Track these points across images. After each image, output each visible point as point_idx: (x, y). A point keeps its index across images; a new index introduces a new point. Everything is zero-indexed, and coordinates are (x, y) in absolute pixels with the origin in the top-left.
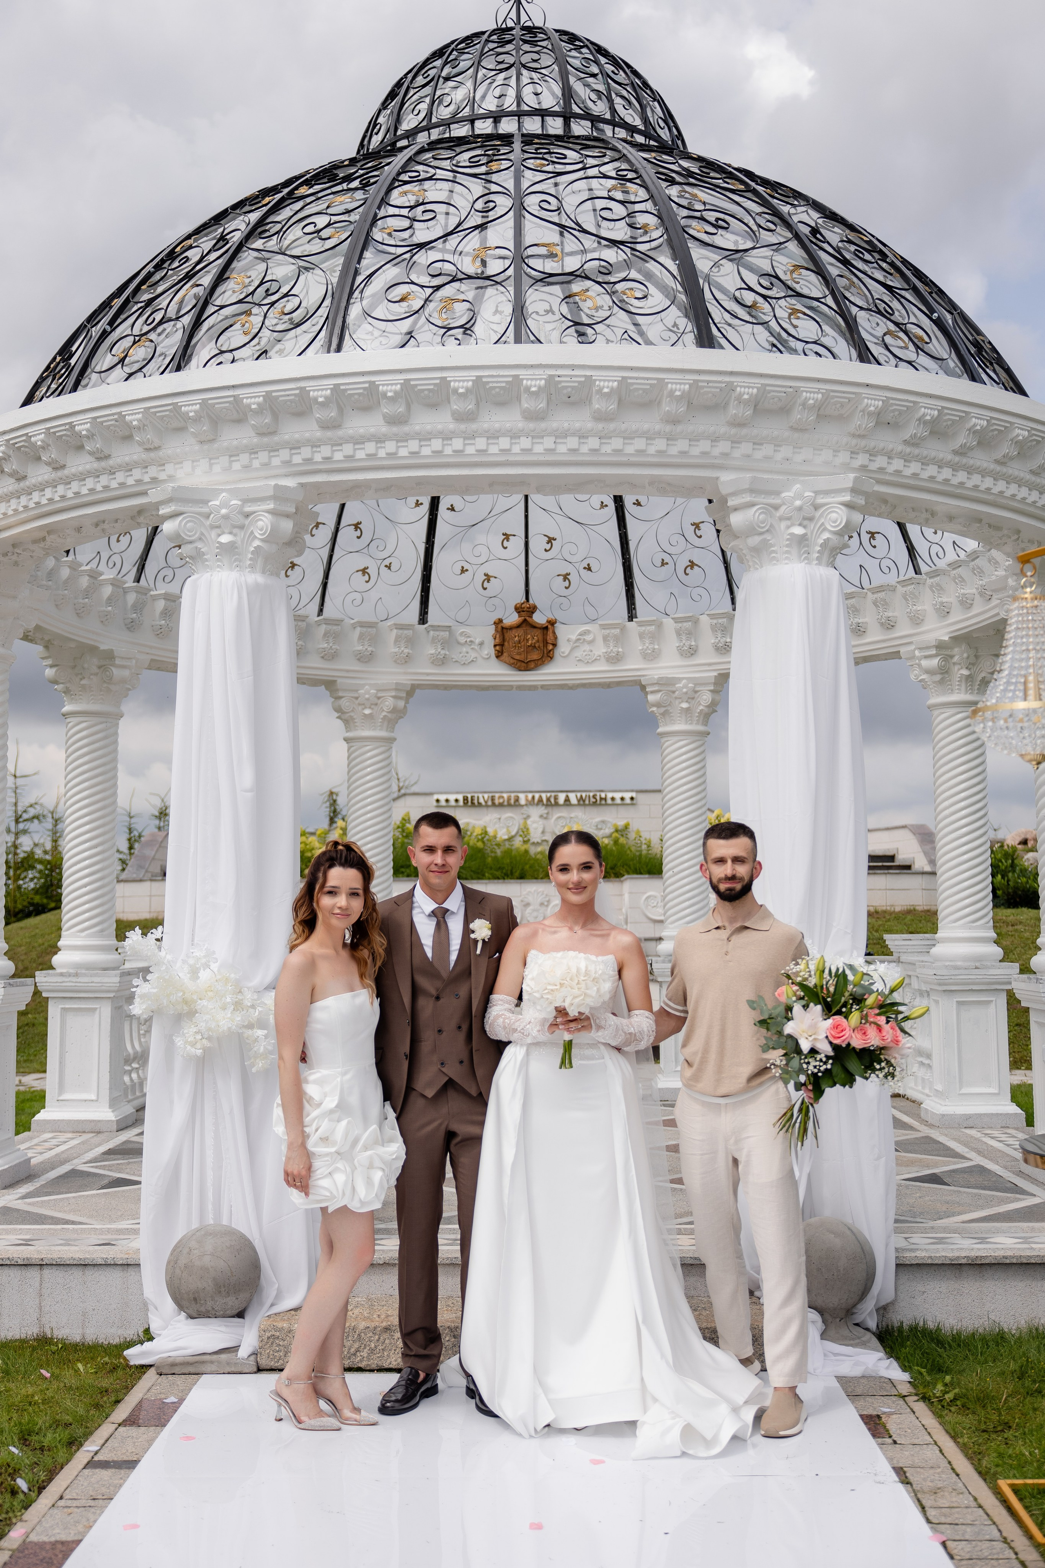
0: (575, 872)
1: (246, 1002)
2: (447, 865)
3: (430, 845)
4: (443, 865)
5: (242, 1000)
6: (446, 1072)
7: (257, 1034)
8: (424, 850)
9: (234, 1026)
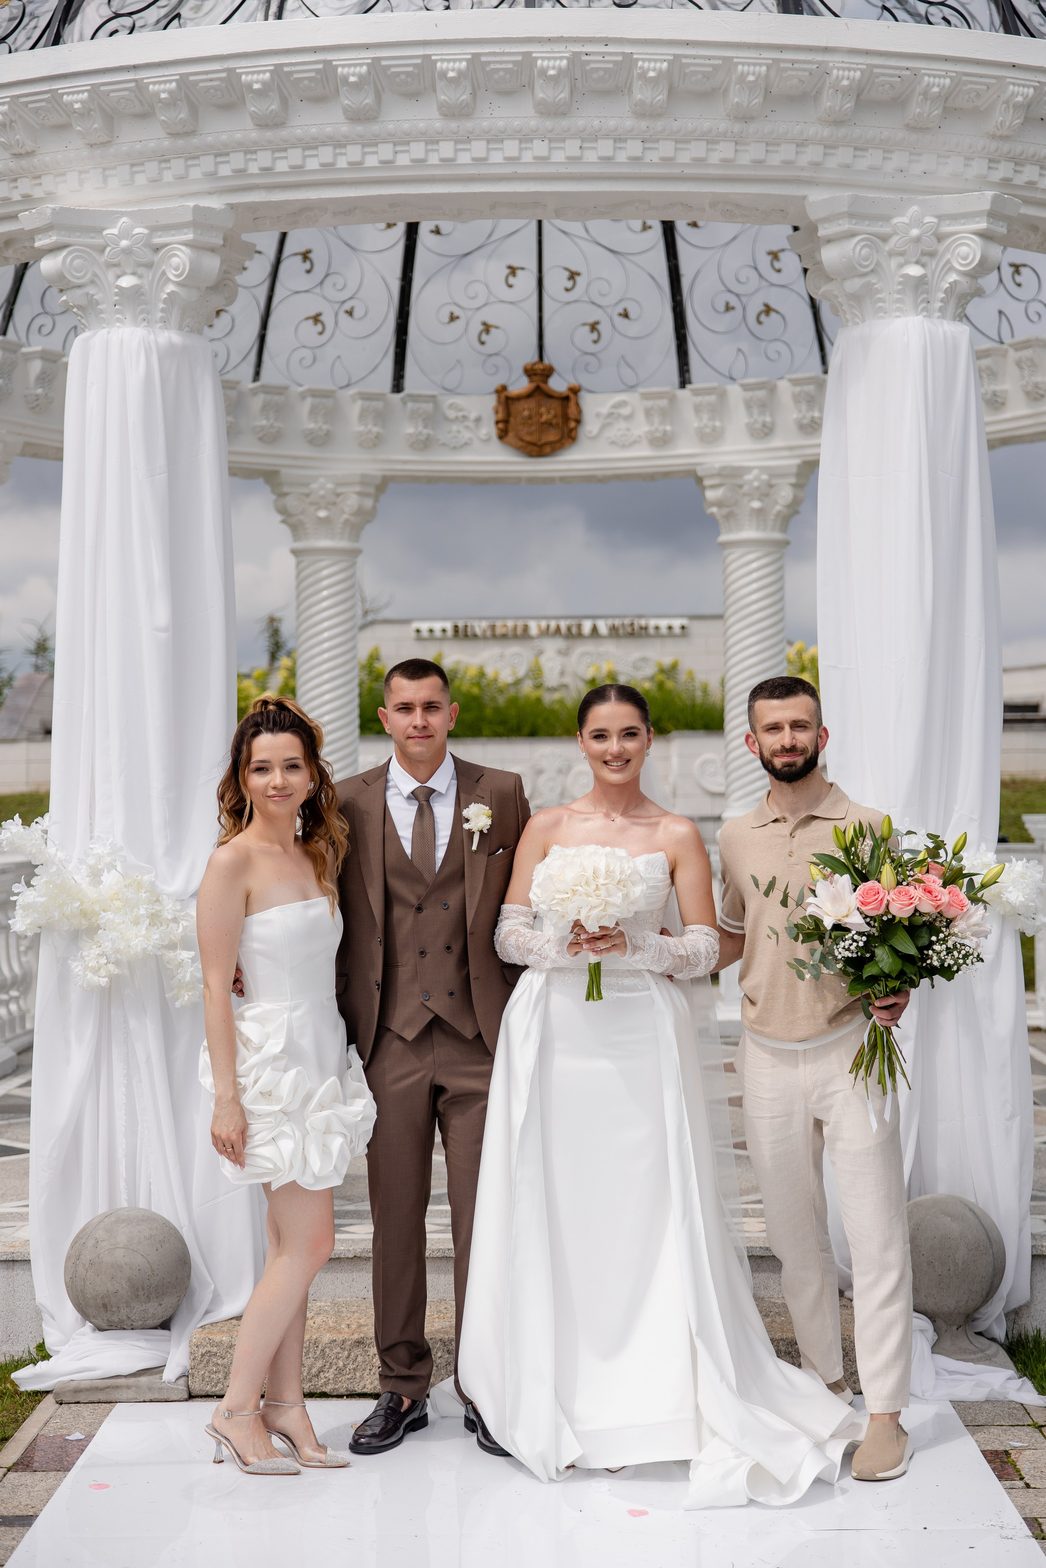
0: (615, 739)
1: (166, 914)
2: (430, 727)
3: (406, 701)
4: (424, 727)
5: (160, 911)
6: (431, 1007)
7: (181, 957)
8: (399, 709)
9: (151, 947)
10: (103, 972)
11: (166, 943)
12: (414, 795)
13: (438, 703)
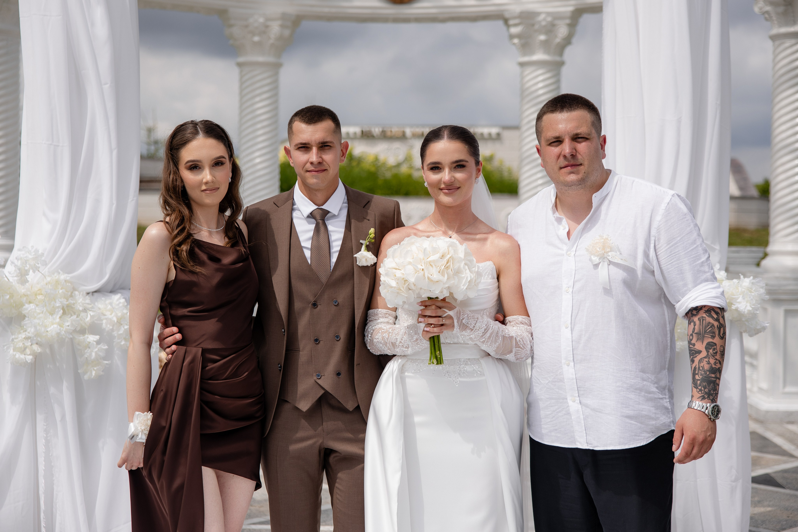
0: (447, 170)
1: (78, 306)
2: (324, 163)
3: (304, 142)
4: (320, 163)
5: (74, 304)
6: (322, 384)
7: (88, 340)
8: (299, 148)
9: (63, 332)
10: (28, 351)
11: (78, 329)
12: (311, 215)
13: (331, 142)
